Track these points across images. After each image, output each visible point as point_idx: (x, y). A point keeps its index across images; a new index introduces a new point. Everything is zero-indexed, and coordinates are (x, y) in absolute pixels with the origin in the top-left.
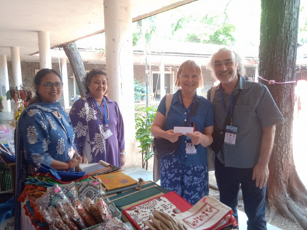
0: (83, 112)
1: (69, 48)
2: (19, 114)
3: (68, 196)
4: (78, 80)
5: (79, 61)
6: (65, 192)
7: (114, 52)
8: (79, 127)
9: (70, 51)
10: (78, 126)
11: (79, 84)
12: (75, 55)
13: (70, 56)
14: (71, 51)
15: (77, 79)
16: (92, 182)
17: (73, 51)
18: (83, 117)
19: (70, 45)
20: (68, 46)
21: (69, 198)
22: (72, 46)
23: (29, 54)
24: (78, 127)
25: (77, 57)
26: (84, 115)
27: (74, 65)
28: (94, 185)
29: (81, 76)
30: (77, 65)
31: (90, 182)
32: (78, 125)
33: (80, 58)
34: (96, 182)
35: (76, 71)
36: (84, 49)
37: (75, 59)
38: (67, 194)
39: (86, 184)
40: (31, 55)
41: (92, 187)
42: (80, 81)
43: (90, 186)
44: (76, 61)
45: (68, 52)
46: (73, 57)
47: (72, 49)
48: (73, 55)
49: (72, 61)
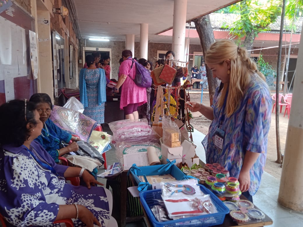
0: (17, 179)
1: (202, 23)
5: (211, 38)
8: (27, 200)
10: (25, 201)
14: (203, 26)
17: (205, 27)
18: (22, 186)
19: (204, 19)
20: (201, 20)
22: (206, 20)
23: (155, 33)
24: (27, 202)
25: (209, 34)
26: (23, 182)
27: (205, 43)
30: (209, 43)
32: (24, 199)
33: (212, 35)
37: (207, 36)
40: (157, 34)
44: (207, 39)
45: (200, 28)
46: (204, 33)
47: (204, 24)
48: (205, 31)
49: (203, 39)
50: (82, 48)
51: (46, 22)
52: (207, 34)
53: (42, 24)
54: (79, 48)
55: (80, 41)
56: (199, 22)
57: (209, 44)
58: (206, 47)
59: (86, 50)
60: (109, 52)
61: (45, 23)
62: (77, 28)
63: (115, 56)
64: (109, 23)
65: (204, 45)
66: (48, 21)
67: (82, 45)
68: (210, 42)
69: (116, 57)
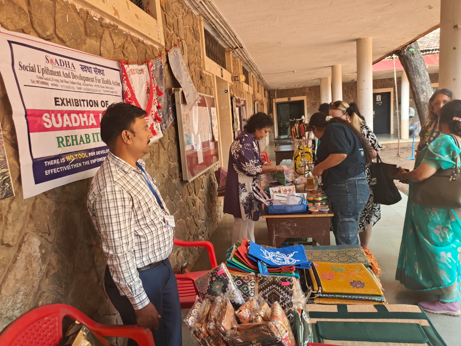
1: (407, 53)
2: (298, 153)
3: (243, 291)
4: (418, 100)
5: (421, 70)
6: (240, 284)
7: (455, 48)
9: (407, 58)
11: (419, 105)
12: (415, 63)
13: (407, 65)
14: (409, 57)
15: (417, 98)
16: (281, 280)
17: (412, 58)
19: (409, 49)
20: (405, 50)
21: (243, 294)
22: (411, 50)
25: (418, 66)
27: (413, 77)
28: (282, 285)
29: (423, 93)
31: (276, 279)
33: (422, 66)
34: (286, 281)
35: (415, 86)
36: (429, 50)
37: (415, 69)
38: (241, 288)
39: (270, 281)
41: (280, 288)
42: (420, 101)
43: (275, 286)
44: (416, 72)
45: (404, 60)
46: (411, 65)
47: (411, 55)
48: (412, 63)
49: (410, 73)
50: (273, 100)
51: (226, 91)
52: (415, 67)
53: (223, 94)
54: (269, 100)
55: (270, 93)
56: (403, 53)
57: (419, 78)
58: (415, 83)
59: (276, 102)
60: (303, 101)
61: (225, 93)
62: (262, 81)
63: (311, 103)
64: (295, 72)
65: (412, 80)
66: (227, 91)
67: (271, 97)
68: (420, 76)
69: (312, 105)
